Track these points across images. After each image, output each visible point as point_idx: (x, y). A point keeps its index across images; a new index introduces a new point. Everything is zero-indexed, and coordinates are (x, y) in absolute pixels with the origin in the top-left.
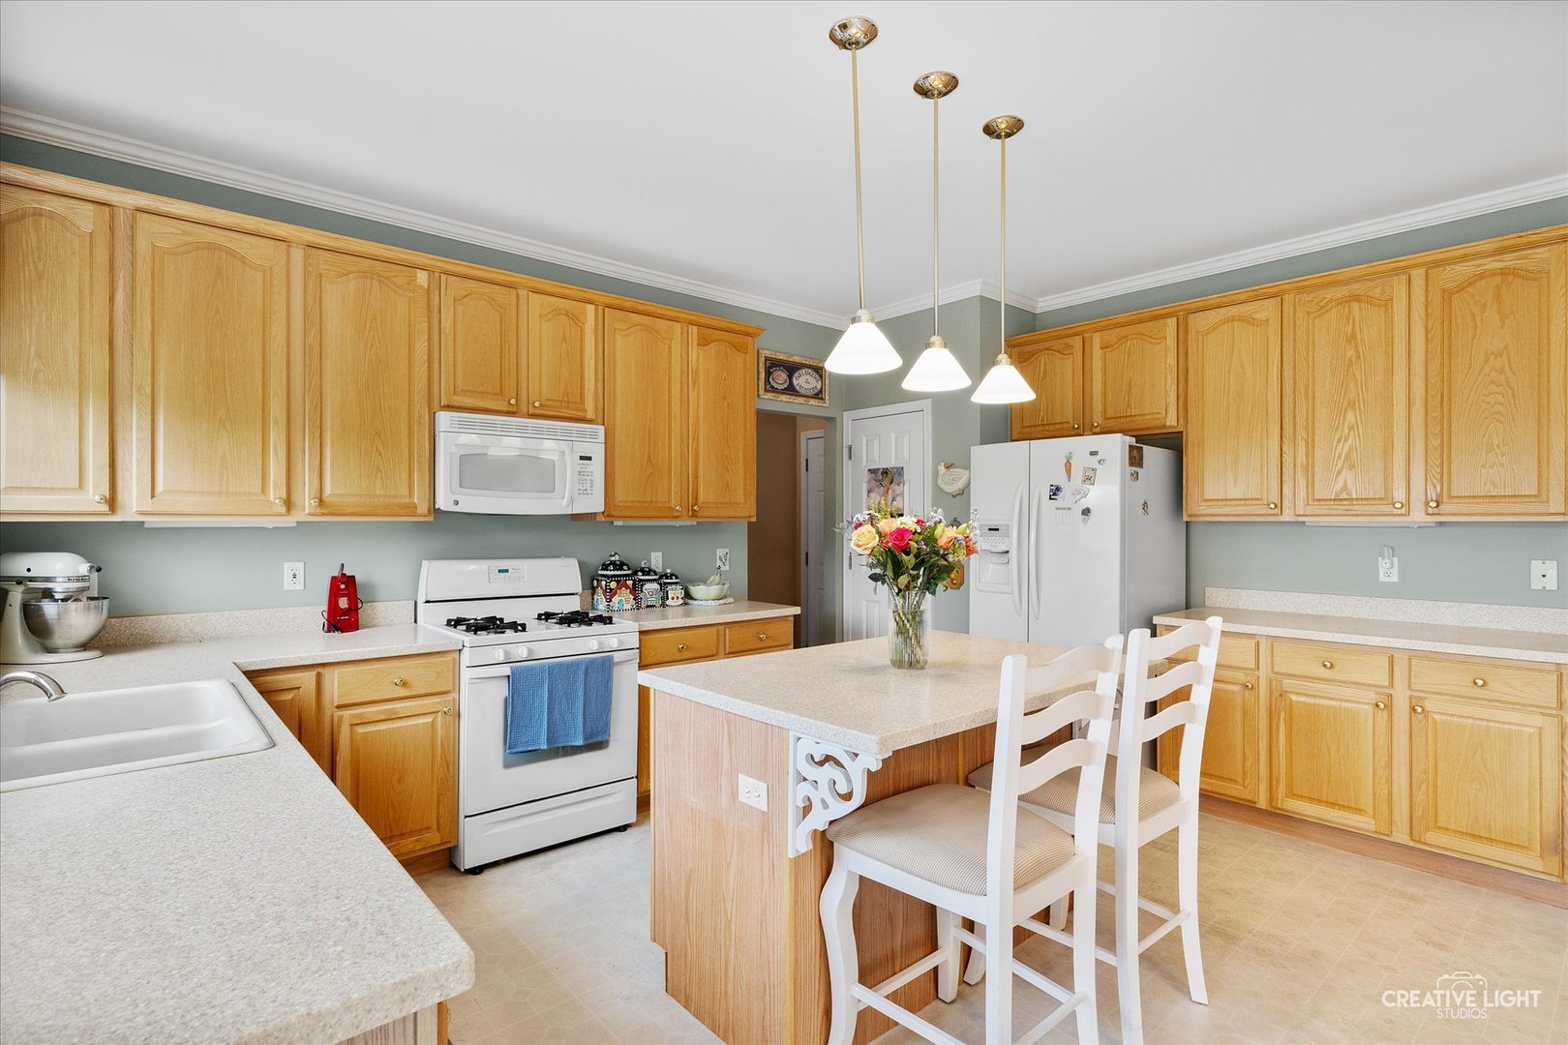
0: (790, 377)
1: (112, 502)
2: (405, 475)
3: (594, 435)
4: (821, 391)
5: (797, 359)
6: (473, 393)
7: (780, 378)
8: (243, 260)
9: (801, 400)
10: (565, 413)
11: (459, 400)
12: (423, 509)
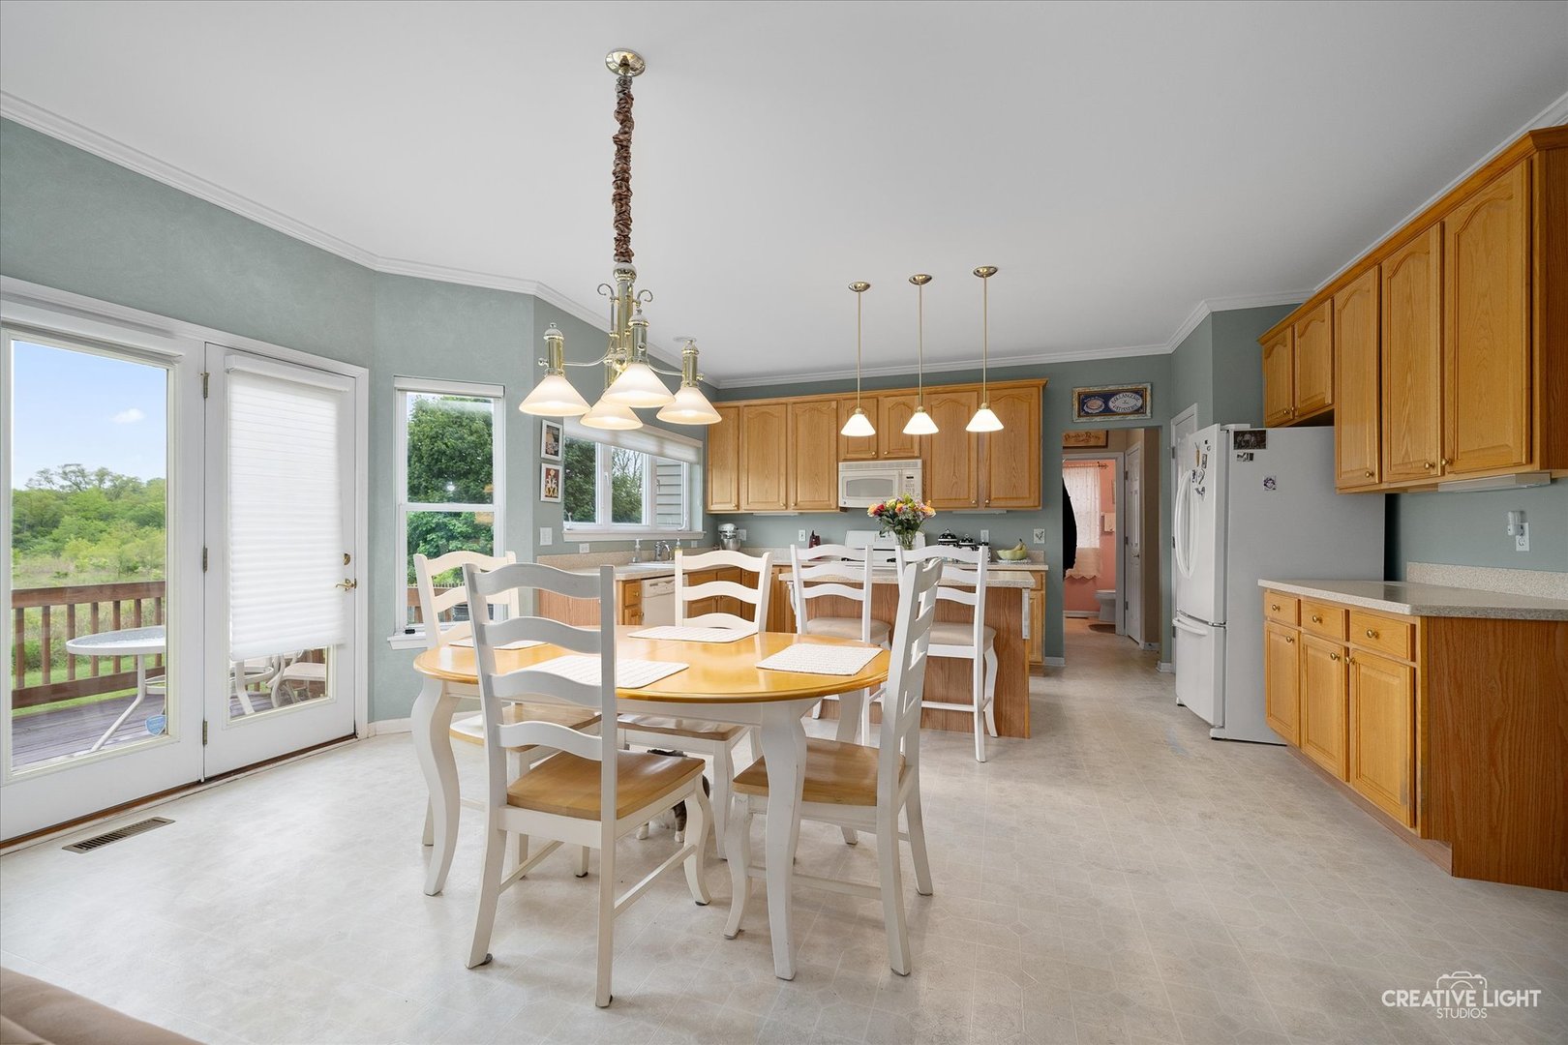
0: (1106, 403)
1: (738, 506)
2: (827, 493)
3: (916, 465)
4: (1141, 407)
5: (1112, 388)
6: (856, 452)
7: (1096, 405)
8: (772, 415)
9: (1117, 418)
10: (902, 454)
11: (849, 456)
12: (834, 506)
